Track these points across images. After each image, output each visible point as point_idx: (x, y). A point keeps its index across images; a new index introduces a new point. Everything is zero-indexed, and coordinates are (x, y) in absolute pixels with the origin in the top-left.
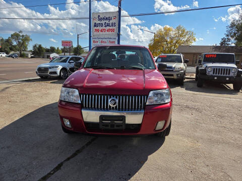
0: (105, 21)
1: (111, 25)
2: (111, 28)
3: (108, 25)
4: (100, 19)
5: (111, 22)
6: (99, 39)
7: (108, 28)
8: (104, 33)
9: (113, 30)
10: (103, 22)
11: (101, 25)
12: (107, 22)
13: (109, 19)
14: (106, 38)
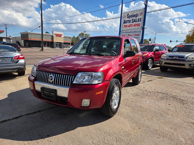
0: (133, 18)
1: (137, 21)
2: (137, 23)
3: (135, 21)
4: (129, 17)
5: (137, 18)
6: (126, 33)
7: (135, 23)
8: (131, 28)
9: (138, 25)
10: (131, 19)
11: (129, 21)
12: (134, 18)
13: (136, 16)
14: (132, 32)
